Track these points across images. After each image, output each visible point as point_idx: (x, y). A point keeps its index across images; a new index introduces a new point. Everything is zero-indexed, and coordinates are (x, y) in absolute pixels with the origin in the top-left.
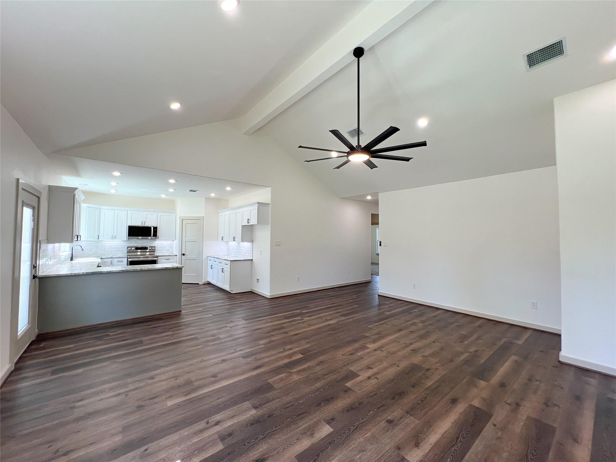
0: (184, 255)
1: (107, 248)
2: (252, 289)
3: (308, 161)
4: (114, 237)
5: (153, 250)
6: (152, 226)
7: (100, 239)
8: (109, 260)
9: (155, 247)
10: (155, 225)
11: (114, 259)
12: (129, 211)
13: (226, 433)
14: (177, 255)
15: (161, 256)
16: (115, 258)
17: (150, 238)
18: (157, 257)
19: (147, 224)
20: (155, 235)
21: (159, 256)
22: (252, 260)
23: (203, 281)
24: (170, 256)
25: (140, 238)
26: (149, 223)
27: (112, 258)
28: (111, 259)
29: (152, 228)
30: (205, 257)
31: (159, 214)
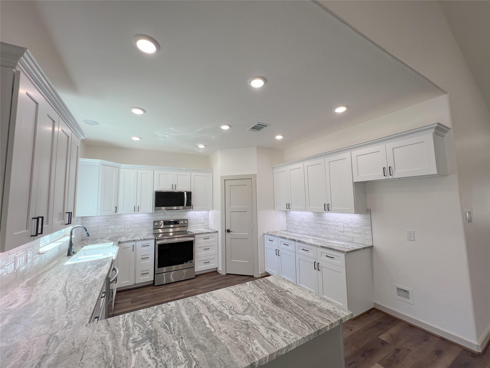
0: (229, 231)
1: (128, 224)
2: (374, 303)
4: (136, 209)
7: (119, 212)
8: (130, 244)
9: (187, 220)
10: (189, 190)
11: (138, 243)
12: (155, 171)
14: (218, 232)
15: (199, 234)
16: (138, 240)
17: (181, 207)
18: (193, 236)
19: (179, 189)
20: (189, 204)
21: (196, 234)
22: (372, 247)
23: (260, 273)
24: (209, 233)
28: (133, 243)
29: (185, 193)
30: (260, 235)
31: (193, 174)
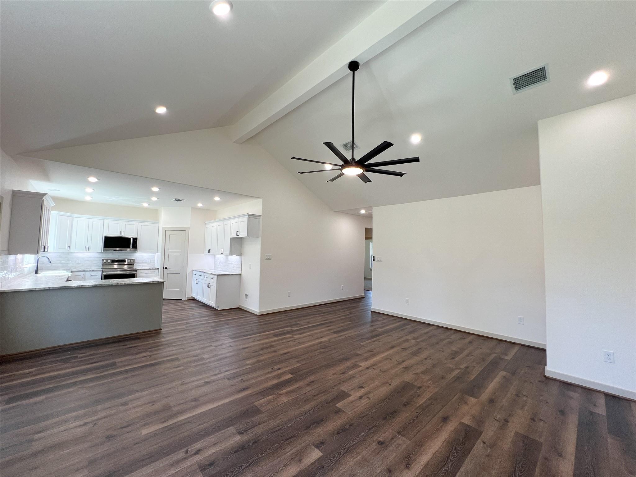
0: (166, 268)
1: (79, 260)
2: (239, 305)
3: (302, 173)
4: (87, 249)
5: (132, 263)
6: (132, 237)
7: (71, 250)
8: (81, 274)
9: (134, 260)
10: (135, 236)
11: (87, 273)
12: (105, 221)
13: (207, 463)
14: (158, 269)
15: (141, 269)
16: (88, 271)
17: (128, 249)
18: (136, 270)
19: (126, 235)
20: (135, 246)
21: (138, 269)
22: (240, 274)
23: (187, 297)
24: (151, 269)
25: (118, 249)
26: (129, 234)
27: (84, 271)
28: (84, 273)
29: (132, 239)
30: (189, 271)
31: (140, 224)
